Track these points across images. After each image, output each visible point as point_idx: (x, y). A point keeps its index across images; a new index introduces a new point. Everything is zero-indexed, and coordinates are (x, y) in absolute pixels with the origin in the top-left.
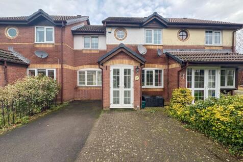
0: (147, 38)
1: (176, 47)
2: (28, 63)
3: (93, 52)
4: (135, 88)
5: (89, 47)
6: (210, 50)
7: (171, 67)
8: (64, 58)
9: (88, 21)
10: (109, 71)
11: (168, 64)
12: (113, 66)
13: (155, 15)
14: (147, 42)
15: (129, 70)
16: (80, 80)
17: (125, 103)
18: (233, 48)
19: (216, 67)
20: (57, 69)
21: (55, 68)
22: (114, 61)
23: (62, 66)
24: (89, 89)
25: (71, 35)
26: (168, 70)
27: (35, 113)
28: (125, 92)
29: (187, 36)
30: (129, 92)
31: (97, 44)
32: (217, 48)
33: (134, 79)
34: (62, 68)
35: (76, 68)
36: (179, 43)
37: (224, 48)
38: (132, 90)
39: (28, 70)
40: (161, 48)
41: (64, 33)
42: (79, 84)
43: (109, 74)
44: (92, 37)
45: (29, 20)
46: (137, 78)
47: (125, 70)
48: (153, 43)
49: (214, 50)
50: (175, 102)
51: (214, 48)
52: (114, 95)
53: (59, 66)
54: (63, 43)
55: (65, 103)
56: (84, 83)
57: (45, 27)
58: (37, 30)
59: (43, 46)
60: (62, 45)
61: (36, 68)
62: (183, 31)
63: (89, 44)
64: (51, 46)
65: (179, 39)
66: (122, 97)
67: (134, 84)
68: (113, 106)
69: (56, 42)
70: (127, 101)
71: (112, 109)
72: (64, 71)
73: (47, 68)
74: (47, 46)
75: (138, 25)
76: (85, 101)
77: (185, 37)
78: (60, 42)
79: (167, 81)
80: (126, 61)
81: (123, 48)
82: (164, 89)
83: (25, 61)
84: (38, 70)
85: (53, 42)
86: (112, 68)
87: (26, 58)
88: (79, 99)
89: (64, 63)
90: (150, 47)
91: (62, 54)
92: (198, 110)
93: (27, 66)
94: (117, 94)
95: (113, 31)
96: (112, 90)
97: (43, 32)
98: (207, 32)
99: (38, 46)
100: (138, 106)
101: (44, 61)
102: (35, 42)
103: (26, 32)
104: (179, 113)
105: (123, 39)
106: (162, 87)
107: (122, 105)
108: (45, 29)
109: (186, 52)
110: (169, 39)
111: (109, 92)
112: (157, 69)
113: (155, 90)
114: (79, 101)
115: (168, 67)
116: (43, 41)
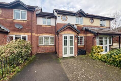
0: (77, 21)
1: (89, 26)
2: (8, 31)
3: (48, 26)
4: (75, 46)
5: (45, 24)
6: (102, 28)
7: (87, 35)
8: (33, 29)
9: (41, 10)
10: (62, 37)
11: (86, 34)
12: (64, 34)
13: (81, 10)
14: (77, 23)
15: (72, 37)
16: (40, 42)
17: (70, 54)
18: (110, 28)
19: (107, 36)
20: (28, 36)
21: (27, 35)
22: (65, 32)
23: (32, 34)
24: (46, 46)
25: (36, 16)
26: (86, 37)
27: (21, 64)
28: (70, 48)
29: (93, 21)
30: (72, 48)
31: (50, 22)
32: (104, 27)
33: (75, 42)
34: (32, 35)
35: (38, 35)
36: (90, 24)
37: (107, 28)
38: (73, 47)
39: (8, 35)
40: (83, 26)
41: (33, 15)
42: (40, 44)
43: (62, 39)
44: (47, 18)
45: (11, 4)
46: (76, 41)
47: (70, 37)
48: (79, 24)
49: (103, 28)
50: (94, 52)
51: (103, 27)
52: (65, 50)
53: (30, 34)
54: (32, 20)
55: (33, 56)
56: (43, 44)
57: (21, 10)
58: (15, 11)
59: (19, 21)
60: (32, 22)
61: (14, 35)
62: (91, 19)
63: (45, 22)
64: (25, 22)
65: (90, 22)
66: (69, 51)
67: (75, 44)
68: (64, 56)
69: (28, 19)
70: (71, 53)
71: (64, 58)
72: (33, 37)
73: (22, 35)
74: (22, 22)
75: (73, 15)
76: (43, 53)
77: (92, 22)
78: (31, 19)
79: (86, 42)
80: (71, 32)
81: (70, 25)
82: (84, 46)
83: (6, 30)
84: (15, 36)
85: (26, 19)
86: (63, 36)
87: (7, 28)
88: (40, 53)
89: (33, 32)
90: (78, 26)
91: (32, 27)
92: (113, 56)
93: (7, 33)
94: (66, 49)
95: (60, 16)
96: (64, 47)
97: (20, 13)
98: (100, 20)
99: (15, 21)
100: (77, 55)
101: (20, 30)
102: (14, 19)
103: (8, 12)
104: (100, 58)
105: (66, 21)
106: (84, 45)
107: (69, 55)
108: (20, 12)
109: (93, 28)
110: (86, 22)
111: (62, 48)
112: (81, 36)
113: (80, 47)
114: (40, 54)
115: (86, 35)
116: (19, 19)
